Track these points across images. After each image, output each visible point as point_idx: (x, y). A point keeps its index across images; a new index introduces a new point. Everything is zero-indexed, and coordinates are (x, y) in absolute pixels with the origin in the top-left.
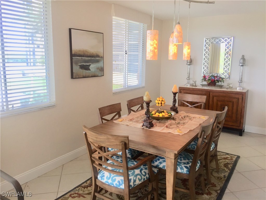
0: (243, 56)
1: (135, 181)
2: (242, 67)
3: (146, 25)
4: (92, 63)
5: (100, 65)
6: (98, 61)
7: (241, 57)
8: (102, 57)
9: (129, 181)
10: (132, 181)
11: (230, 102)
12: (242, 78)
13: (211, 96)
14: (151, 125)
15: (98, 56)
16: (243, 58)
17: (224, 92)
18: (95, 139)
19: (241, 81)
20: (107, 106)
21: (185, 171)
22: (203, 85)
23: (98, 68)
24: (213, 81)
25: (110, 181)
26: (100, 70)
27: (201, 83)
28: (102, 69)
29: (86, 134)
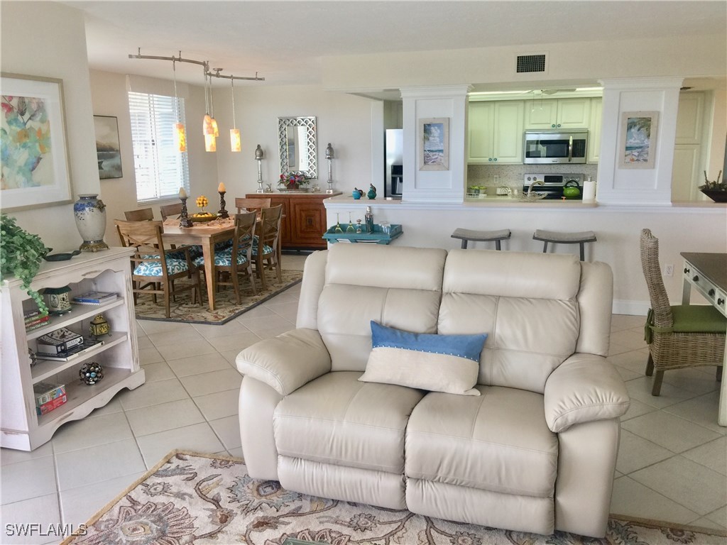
0: (330, 144)
1: (173, 270)
2: (329, 161)
3: (183, 99)
4: (105, 159)
5: (115, 161)
6: (112, 157)
7: (327, 146)
8: (118, 151)
9: (168, 269)
10: (170, 269)
11: (317, 210)
12: (331, 176)
13: (292, 205)
14: (191, 225)
15: (112, 149)
16: (330, 147)
17: (307, 197)
18: (129, 229)
19: (331, 181)
20: (135, 211)
21: (227, 263)
22: (281, 190)
23: (113, 167)
24: (294, 182)
25: (147, 272)
26: (116, 169)
27: (279, 188)
28: (119, 168)
29: (118, 227)
